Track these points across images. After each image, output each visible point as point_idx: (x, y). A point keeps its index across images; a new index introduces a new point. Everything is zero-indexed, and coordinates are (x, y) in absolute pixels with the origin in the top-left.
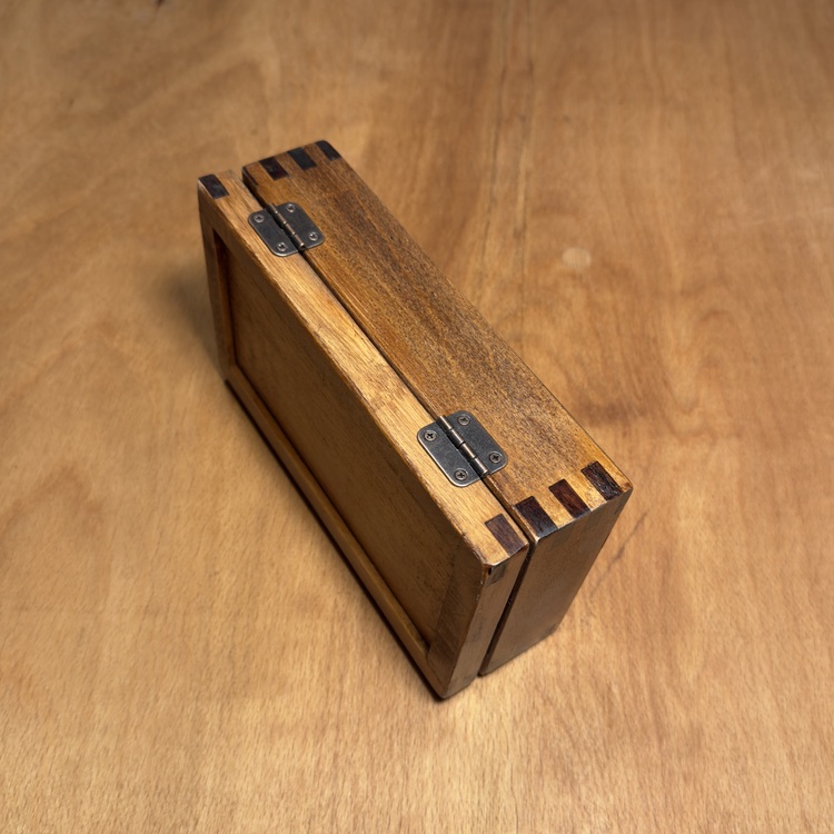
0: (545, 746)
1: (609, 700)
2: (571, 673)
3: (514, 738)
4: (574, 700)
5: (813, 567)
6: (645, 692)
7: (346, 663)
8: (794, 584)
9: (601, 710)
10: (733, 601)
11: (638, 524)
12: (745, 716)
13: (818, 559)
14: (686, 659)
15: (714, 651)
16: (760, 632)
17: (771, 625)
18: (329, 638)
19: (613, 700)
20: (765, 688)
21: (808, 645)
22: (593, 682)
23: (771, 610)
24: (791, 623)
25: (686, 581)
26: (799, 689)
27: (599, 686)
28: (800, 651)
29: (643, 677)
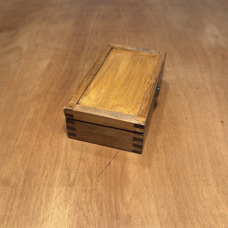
0: (78, 223)
1: (101, 207)
2: (90, 200)
3: (68, 221)
4: (90, 208)
5: (168, 166)
6: (113, 204)
7: (15, 200)
8: (163, 171)
9: (98, 211)
10: (143, 176)
11: (116, 155)
12: (146, 211)
13: (170, 163)
14: (128, 194)
15: (136, 191)
16: (151, 185)
17: (155, 183)
18: (10, 192)
19: (103, 207)
20: (153, 202)
21: (167, 188)
22: (97, 202)
23: (155, 178)
24: (161, 182)
25: (129, 171)
26: (164, 202)
27: (99, 203)
28: (164, 190)
29: (113, 200)
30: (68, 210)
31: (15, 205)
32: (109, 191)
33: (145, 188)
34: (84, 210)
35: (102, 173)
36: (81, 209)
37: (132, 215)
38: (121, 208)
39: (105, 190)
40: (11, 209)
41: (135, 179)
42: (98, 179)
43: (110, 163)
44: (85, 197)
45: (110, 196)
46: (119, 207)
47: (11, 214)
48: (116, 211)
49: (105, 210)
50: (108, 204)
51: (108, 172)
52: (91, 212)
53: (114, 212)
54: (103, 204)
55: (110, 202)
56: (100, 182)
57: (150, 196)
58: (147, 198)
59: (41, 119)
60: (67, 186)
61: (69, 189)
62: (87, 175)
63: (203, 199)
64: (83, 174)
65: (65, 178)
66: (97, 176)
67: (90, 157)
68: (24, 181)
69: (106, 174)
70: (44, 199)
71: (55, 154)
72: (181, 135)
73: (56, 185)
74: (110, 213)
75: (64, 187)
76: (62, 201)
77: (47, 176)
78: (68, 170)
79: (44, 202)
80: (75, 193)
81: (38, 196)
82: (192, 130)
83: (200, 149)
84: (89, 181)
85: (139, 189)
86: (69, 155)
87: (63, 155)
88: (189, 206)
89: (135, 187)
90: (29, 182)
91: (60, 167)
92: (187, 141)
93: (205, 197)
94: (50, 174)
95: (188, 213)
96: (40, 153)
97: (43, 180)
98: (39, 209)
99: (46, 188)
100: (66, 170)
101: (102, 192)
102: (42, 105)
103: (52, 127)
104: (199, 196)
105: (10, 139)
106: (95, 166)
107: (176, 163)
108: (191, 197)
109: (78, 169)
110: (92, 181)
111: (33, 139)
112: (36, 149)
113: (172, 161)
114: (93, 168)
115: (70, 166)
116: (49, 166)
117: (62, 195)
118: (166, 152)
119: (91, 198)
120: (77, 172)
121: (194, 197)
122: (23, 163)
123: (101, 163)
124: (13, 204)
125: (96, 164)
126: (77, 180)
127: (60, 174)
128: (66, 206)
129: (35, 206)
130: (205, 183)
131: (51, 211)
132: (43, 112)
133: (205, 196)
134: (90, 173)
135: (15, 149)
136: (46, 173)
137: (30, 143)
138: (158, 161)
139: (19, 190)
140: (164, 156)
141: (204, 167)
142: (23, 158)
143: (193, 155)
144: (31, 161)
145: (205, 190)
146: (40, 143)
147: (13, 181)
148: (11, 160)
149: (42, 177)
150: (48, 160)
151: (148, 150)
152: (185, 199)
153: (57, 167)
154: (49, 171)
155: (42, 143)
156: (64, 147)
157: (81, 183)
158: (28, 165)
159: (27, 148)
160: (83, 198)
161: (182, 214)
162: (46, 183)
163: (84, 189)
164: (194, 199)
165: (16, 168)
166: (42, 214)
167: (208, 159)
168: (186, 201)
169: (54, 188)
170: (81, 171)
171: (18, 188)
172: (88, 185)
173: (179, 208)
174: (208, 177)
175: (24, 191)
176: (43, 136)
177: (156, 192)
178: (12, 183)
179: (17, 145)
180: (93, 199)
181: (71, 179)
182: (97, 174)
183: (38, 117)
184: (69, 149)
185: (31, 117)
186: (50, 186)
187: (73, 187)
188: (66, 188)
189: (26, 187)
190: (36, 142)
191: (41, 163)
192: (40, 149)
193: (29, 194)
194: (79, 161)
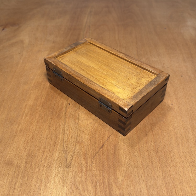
1: (96, 187)
2: (85, 180)
4: (85, 188)
5: (157, 148)
6: (107, 184)
7: (18, 180)
8: (151, 153)
9: (93, 190)
10: (134, 158)
11: (108, 138)
12: (137, 191)
13: (158, 146)
14: (120, 175)
15: (128, 172)
16: (142, 166)
17: (145, 164)
18: (14, 173)
19: (97, 187)
20: (143, 182)
21: (156, 170)
22: (92, 182)
23: (145, 160)
24: (151, 164)
25: (121, 153)
26: (153, 182)
27: (93, 183)
28: (153, 171)
29: (106, 180)
30: (65, 189)
31: (17, 185)
32: (103, 172)
33: (136, 169)
34: (80, 190)
35: (96, 155)
36: (77, 189)
37: (124, 194)
38: (114, 188)
39: (99, 171)
40: (14, 189)
41: (126, 160)
42: (93, 160)
43: (103, 145)
44: (81, 177)
45: (103, 176)
46: (112, 187)
47: (14, 194)
48: (110, 191)
49: (99, 190)
50: (102, 184)
51: (102, 154)
52: (86, 192)
53: (108, 191)
54: (98, 184)
55: (104, 182)
56: (94, 164)
57: (140, 177)
58: (138, 179)
59: (41, 105)
60: (65, 167)
61: (66, 170)
62: (82, 157)
63: (189, 179)
64: (78, 156)
65: (63, 160)
66: (91, 158)
67: (85, 141)
68: (26, 162)
69: (100, 156)
70: (44, 179)
71: (53, 137)
72: (168, 119)
73: (55, 167)
74: (104, 192)
75: (62, 168)
76: (60, 181)
77: (46, 158)
78: (65, 152)
79: (43, 182)
80: (72, 174)
81: (39, 177)
82: (178, 114)
83: (185, 132)
84: (85, 163)
85: (130, 171)
86: (66, 138)
87: (60, 138)
88: (177, 186)
89: (127, 169)
90: (30, 163)
91: (57, 149)
92: (173, 125)
93: (192, 178)
94: (49, 156)
95: (176, 192)
96: (40, 137)
97: (43, 162)
98: (39, 189)
99: (46, 169)
100: (63, 152)
101: (96, 173)
102: (42, 92)
103: (51, 112)
104: (185, 176)
105: (14, 123)
106: (90, 149)
107: (164, 146)
108: (178, 178)
109: (74, 152)
110: (87, 163)
111: (33, 123)
112: (36, 133)
113: (160, 143)
114: (87, 151)
115: (67, 148)
116: (48, 148)
117: (60, 175)
118: (154, 135)
119: (86, 178)
120: (73, 154)
121: (181, 178)
122: (25, 146)
123: (95, 146)
124: (15, 184)
125: (90, 147)
126: (73, 161)
127: (58, 155)
128: (64, 186)
129: (35, 185)
130: (190, 164)
131: (50, 191)
132: (42, 99)
133: (191, 176)
134: (85, 155)
135: (18, 133)
136: (45, 155)
137: (31, 127)
138: (147, 144)
139: (22, 171)
140: (152, 139)
141: (189, 149)
142: (25, 141)
143: (179, 138)
144: (32, 144)
145: (191, 171)
146: (40, 127)
147: (16, 163)
148: (15, 143)
149: (42, 159)
150: (47, 142)
151: (138, 134)
152: (172, 180)
153: (55, 150)
154: (48, 153)
155: (42, 127)
156: (61, 131)
157: (77, 165)
158: (29, 147)
159: (28, 132)
160: (79, 178)
161: (170, 194)
162: (46, 164)
163: (80, 170)
164: (181, 179)
165: (18, 150)
166: (42, 194)
167: (193, 141)
168: (173, 181)
169: (53, 169)
170: (77, 153)
171: (21, 169)
172: (84, 166)
173: (167, 187)
174: (193, 159)
175: (26, 171)
176: (43, 120)
177: (146, 172)
178: (15, 164)
179: (19, 129)
180: (88, 180)
181: (68, 161)
182: (91, 156)
183: (38, 103)
184: (65, 132)
185: (32, 104)
186: (49, 167)
187: (70, 168)
188: (64, 169)
189: (27, 168)
190: (37, 126)
191: (41, 145)
192: (40, 133)
193: (31, 174)
194: (75, 144)
